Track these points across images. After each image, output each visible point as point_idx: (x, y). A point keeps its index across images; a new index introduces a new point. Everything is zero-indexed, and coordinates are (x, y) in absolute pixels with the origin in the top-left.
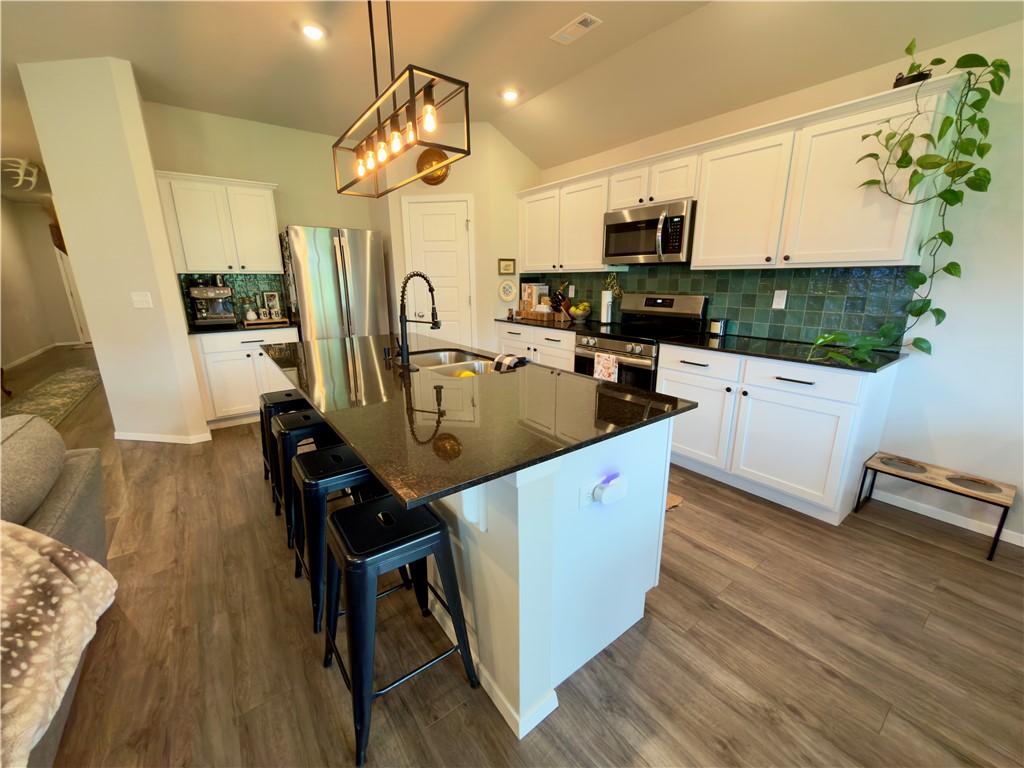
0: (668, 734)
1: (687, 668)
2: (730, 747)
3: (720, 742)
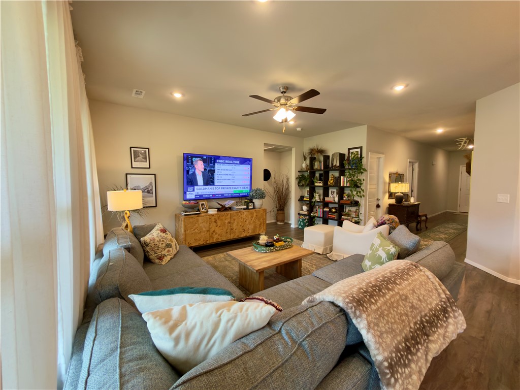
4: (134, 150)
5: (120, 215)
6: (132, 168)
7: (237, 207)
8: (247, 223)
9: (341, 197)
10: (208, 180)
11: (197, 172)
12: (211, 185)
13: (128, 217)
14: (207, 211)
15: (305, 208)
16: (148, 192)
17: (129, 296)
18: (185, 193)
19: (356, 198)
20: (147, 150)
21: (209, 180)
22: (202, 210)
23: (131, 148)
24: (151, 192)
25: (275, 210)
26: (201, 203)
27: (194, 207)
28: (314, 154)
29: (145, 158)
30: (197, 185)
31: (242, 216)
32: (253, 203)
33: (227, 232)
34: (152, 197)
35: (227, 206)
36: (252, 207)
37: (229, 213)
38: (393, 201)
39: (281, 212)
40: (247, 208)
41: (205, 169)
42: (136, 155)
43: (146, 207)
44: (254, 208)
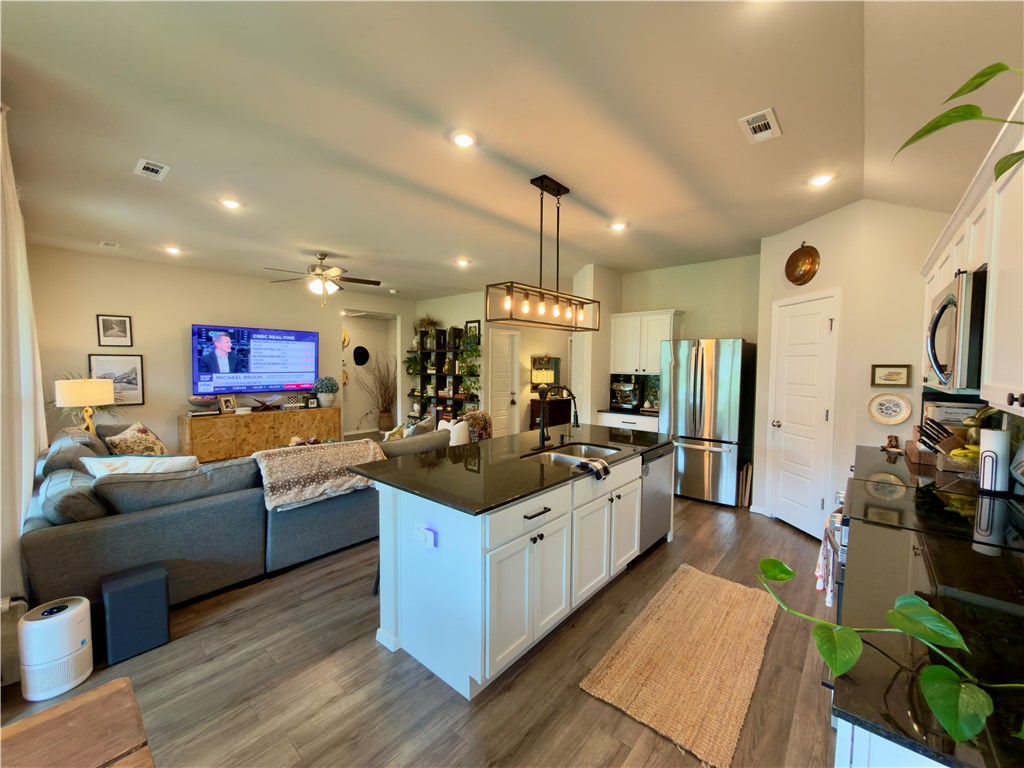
0: (368, 706)
1: (419, 726)
2: (353, 742)
3: (357, 736)
4: (103, 320)
5: (77, 415)
6: (100, 345)
7: (286, 405)
8: (305, 427)
9: (456, 391)
10: (237, 365)
11: (218, 352)
12: (243, 372)
13: (91, 416)
14: (234, 411)
15: (417, 407)
16: (129, 382)
17: (80, 459)
18: (195, 384)
19: (474, 391)
20: (127, 319)
21: (240, 362)
22: (225, 409)
23: (98, 316)
24: (134, 382)
25: (376, 412)
26: (223, 399)
27: (209, 405)
28: (427, 328)
29: (124, 331)
30: (218, 372)
31: (296, 417)
32: (318, 399)
33: (267, 442)
34: (136, 389)
35: (268, 404)
36: (315, 405)
37: (272, 413)
38: (536, 396)
39: (386, 414)
40: (306, 407)
41: (233, 349)
42: (107, 327)
43: (125, 405)
44: (319, 406)
